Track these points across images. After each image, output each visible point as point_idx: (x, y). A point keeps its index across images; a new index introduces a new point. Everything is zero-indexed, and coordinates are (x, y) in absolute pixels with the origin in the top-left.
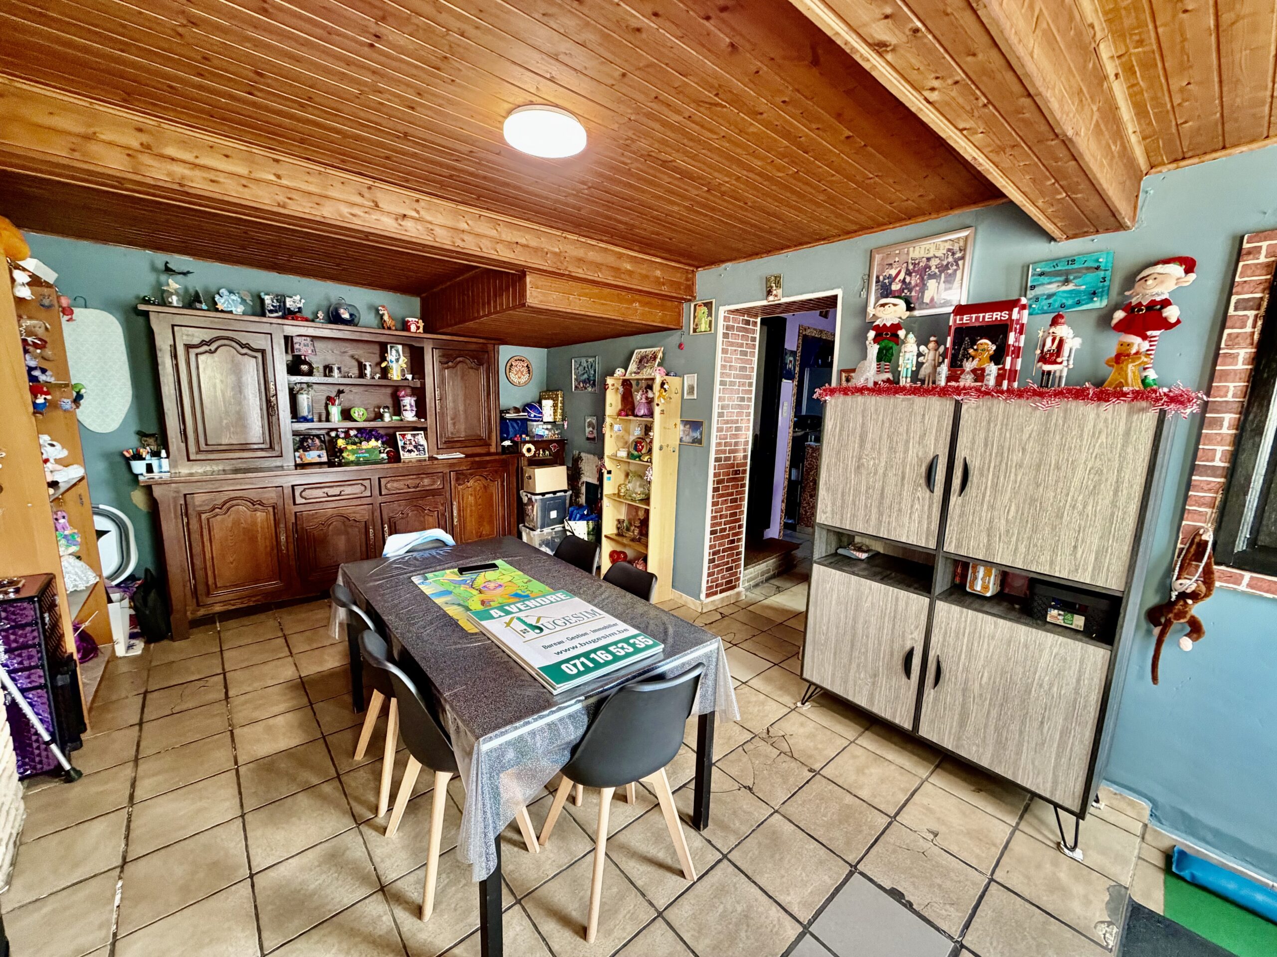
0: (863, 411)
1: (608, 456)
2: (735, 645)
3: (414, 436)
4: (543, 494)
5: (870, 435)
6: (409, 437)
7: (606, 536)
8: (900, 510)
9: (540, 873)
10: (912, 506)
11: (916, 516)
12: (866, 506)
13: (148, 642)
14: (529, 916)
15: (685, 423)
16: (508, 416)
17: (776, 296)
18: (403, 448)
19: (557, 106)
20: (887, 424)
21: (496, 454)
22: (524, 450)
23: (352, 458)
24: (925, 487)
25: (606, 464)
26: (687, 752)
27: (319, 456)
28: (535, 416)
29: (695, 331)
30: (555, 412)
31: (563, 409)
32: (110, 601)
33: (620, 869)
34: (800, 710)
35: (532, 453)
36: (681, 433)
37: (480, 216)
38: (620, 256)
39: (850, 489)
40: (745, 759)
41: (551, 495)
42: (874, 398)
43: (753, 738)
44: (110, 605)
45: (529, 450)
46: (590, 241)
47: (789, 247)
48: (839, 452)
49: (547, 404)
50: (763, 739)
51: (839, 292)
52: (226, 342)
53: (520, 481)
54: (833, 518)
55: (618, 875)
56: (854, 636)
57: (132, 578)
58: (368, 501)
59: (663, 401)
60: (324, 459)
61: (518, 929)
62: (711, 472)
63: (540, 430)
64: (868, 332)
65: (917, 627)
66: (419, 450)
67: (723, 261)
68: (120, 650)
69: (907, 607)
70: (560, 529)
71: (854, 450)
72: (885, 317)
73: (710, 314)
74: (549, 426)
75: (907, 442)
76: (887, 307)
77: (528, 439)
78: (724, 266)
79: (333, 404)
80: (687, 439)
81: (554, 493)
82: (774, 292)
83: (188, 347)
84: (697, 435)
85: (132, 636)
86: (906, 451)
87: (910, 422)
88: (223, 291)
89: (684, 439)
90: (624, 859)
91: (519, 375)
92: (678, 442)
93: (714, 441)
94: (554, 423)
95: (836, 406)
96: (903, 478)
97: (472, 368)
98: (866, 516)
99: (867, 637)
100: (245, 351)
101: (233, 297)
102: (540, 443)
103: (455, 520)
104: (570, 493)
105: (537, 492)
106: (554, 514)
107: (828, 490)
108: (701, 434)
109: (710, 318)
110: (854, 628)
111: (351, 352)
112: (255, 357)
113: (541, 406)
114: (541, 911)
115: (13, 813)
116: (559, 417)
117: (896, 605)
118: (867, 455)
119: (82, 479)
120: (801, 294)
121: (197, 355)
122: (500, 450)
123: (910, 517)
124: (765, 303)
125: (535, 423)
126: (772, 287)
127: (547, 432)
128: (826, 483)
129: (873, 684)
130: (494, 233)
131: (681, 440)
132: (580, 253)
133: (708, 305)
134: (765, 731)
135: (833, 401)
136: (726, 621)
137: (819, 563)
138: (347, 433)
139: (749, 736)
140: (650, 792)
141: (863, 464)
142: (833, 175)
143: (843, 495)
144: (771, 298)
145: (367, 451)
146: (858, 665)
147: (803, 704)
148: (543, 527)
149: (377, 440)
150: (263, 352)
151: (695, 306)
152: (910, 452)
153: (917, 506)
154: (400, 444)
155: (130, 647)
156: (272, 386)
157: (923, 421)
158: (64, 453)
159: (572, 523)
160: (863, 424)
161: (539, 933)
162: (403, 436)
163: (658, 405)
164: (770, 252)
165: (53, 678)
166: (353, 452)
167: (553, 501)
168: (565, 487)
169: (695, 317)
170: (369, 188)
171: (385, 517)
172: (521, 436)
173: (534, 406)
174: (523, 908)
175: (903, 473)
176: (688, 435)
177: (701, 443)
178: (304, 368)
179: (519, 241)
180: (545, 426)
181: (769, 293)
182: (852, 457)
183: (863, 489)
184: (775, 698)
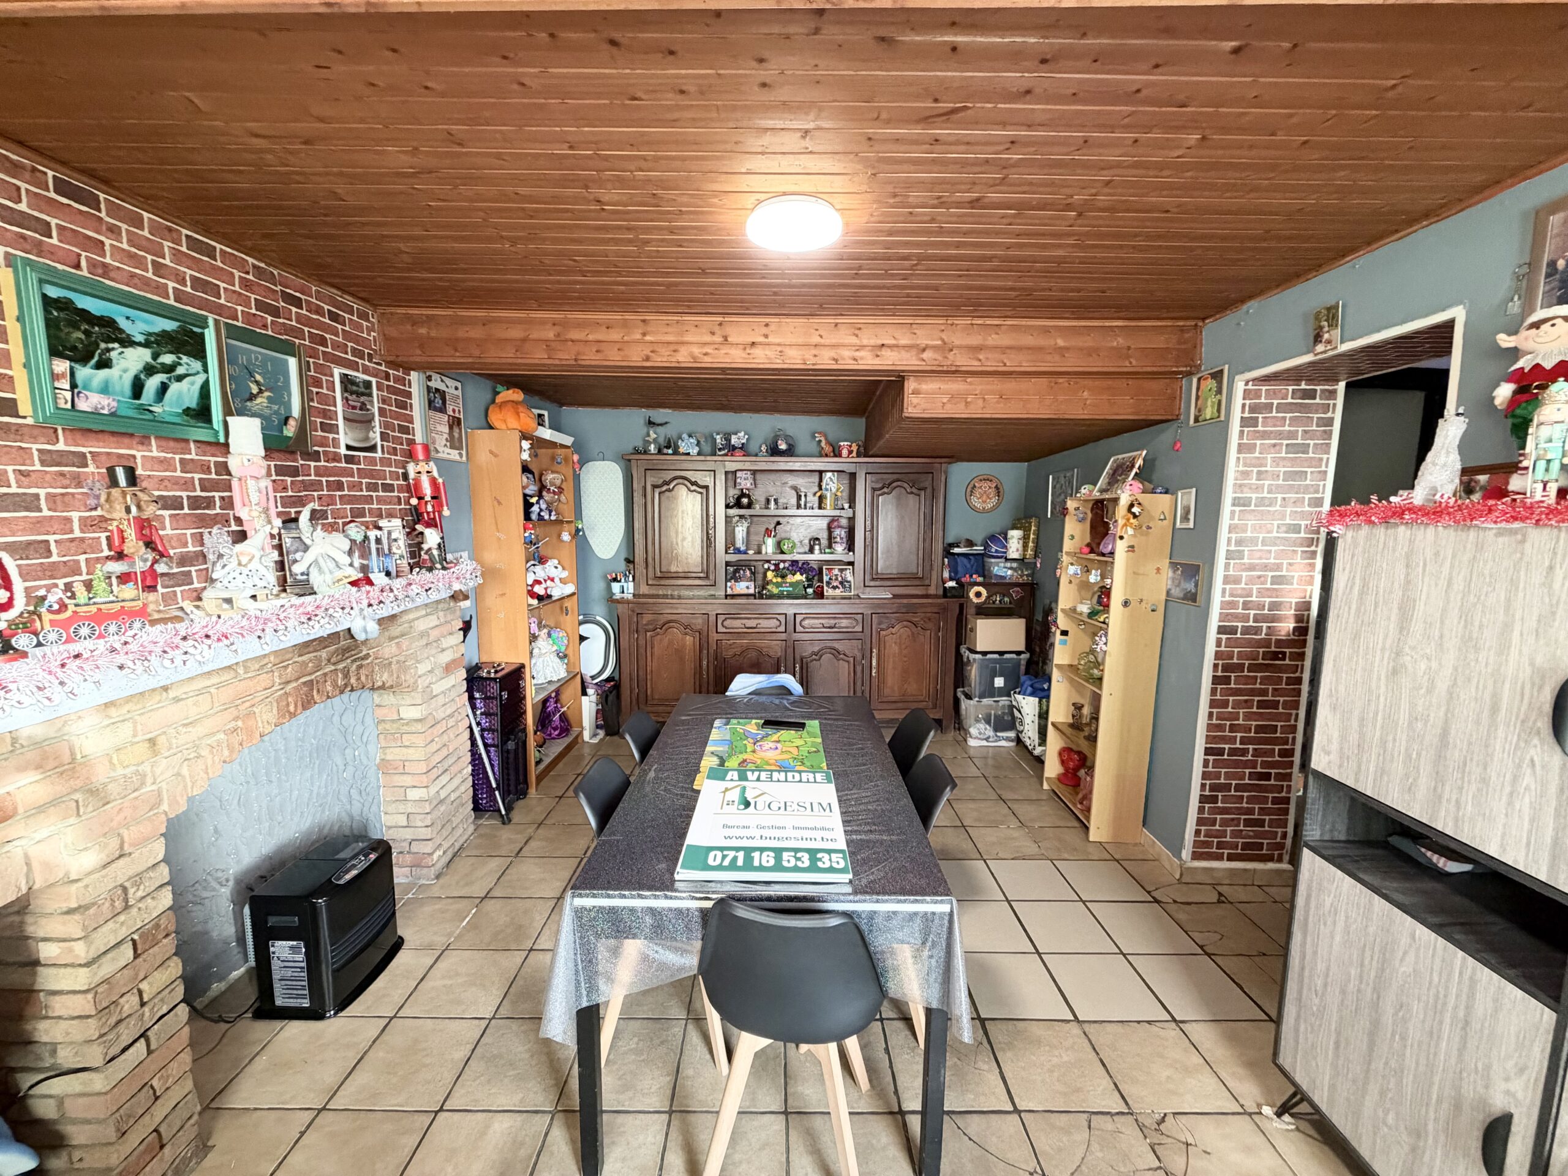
0: (1408, 556)
1: (1063, 610)
2: (1209, 955)
3: (841, 570)
4: (984, 653)
5: (1420, 606)
6: (836, 572)
7: (1053, 724)
8: (1484, 781)
9: (709, 1099)
10: (1515, 779)
11: (1524, 804)
12: (1409, 756)
13: (607, 734)
14: (667, 1134)
15: (1174, 565)
16: (956, 550)
17: (1329, 342)
18: (828, 583)
19: (785, 194)
20: (1459, 584)
21: (936, 596)
22: (972, 595)
23: (775, 591)
24: (1551, 739)
25: (1059, 622)
26: (989, 1071)
27: (748, 588)
28: (997, 551)
29: (1196, 420)
30: (1025, 546)
31: (1037, 542)
32: (584, 693)
33: (788, 1158)
34: (1265, 1125)
35: (983, 599)
36: (1170, 582)
37: (836, 325)
38: (1046, 330)
39: (1376, 713)
40: (1083, 1135)
41: (996, 656)
42: (1431, 530)
43: (1122, 1113)
44: (584, 698)
45: (977, 594)
46: (989, 322)
47: (1353, 250)
48: (1356, 636)
49: (1015, 535)
50: (1141, 1127)
51: (1458, 314)
52: (681, 481)
53: (962, 633)
54: (1340, 766)
55: (780, 1162)
56: (1376, 1024)
57: (608, 680)
58: (783, 636)
59: (1130, 531)
60: (752, 591)
61: (650, 1139)
62: (1210, 649)
63: (1000, 570)
64: (1497, 385)
65: (1522, 1070)
66: (844, 587)
67: (1243, 300)
68: (586, 736)
69: (1496, 1010)
70: (1007, 703)
71: (1386, 636)
72: (1542, 349)
73: (1219, 391)
74: (1015, 565)
75: (1507, 627)
76: (1546, 327)
77: (980, 579)
78: (1245, 307)
79: (769, 536)
80: (1177, 592)
81: (1001, 653)
82: (1326, 336)
83: (655, 487)
84: (1190, 586)
85: (598, 727)
86: (1503, 648)
87: (1514, 583)
88: (685, 436)
89: (1173, 591)
90: (801, 1149)
91: (985, 497)
92: (1163, 597)
93: (1217, 599)
94: (1021, 561)
95: (1355, 544)
96: (1495, 709)
97: (912, 493)
98: (1407, 776)
99: (1403, 1038)
100: (694, 488)
101: (692, 440)
102: (996, 586)
103: (874, 671)
104: (1026, 656)
105: (978, 649)
106: (999, 682)
107: (1334, 708)
108: (1196, 586)
109: (1218, 397)
110: (1376, 1005)
111: (791, 483)
112: (701, 493)
113: (1006, 539)
114: (681, 1138)
115: (460, 831)
116: (1030, 552)
117: (1471, 996)
118: (1413, 648)
119: (573, 594)
120: (1378, 331)
121: (660, 493)
122: (941, 592)
123: (1510, 803)
124: (1308, 358)
125: (993, 560)
126: (1321, 328)
127: (1010, 572)
128: (1331, 696)
129: (1414, 1149)
130: (854, 340)
131: (1168, 593)
132: (975, 340)
133: (1217, 376)
134: (1158, 1117)
135: (1350, 534)
136: (1220, 910)
137: (1313, 849)
138: (777, 565)
139: (1118, 1106)
140: (896, 1092)
141: (1403, 666)
142: (1291, 116)
143: (1362, 725)
144: (1320, 348)
145: (791, 584)
146: (1382, 1093)
147: (1279, 1115)
148: (982, 696)
149: (802, 574)
150: (706, 487)
151: (1199, 380)
152: (1514, 652)
153: (1527, 779)
154: (826, 578)
155: (595, 735)
156: (712, 520)
157: (1548, 584)
158: (565, 574)
159: (1019, 697)
160: (1408, 582)
161: (662, 1159)
162: (830, 570)
163: (1121, 538)
164: (1320, 266)
165: (504, 742)
166: (778, 585)
167: (999, 662)
168: (1021, 647)
169: (1197, 398)
170: (720, 324)
171: (798, 658)
172: (971, 576)
173: (999, 538)
174: (670, 1121)
175: (1496, 699)
176: (1178, 586)
177: (1194, 600)
178: (745, 501)
179: (885, 342)
180: (1008, 565)
181: (1317, 339)
182: (1383, 649)
183: (1403, 717)
184: (1223, 1075)
